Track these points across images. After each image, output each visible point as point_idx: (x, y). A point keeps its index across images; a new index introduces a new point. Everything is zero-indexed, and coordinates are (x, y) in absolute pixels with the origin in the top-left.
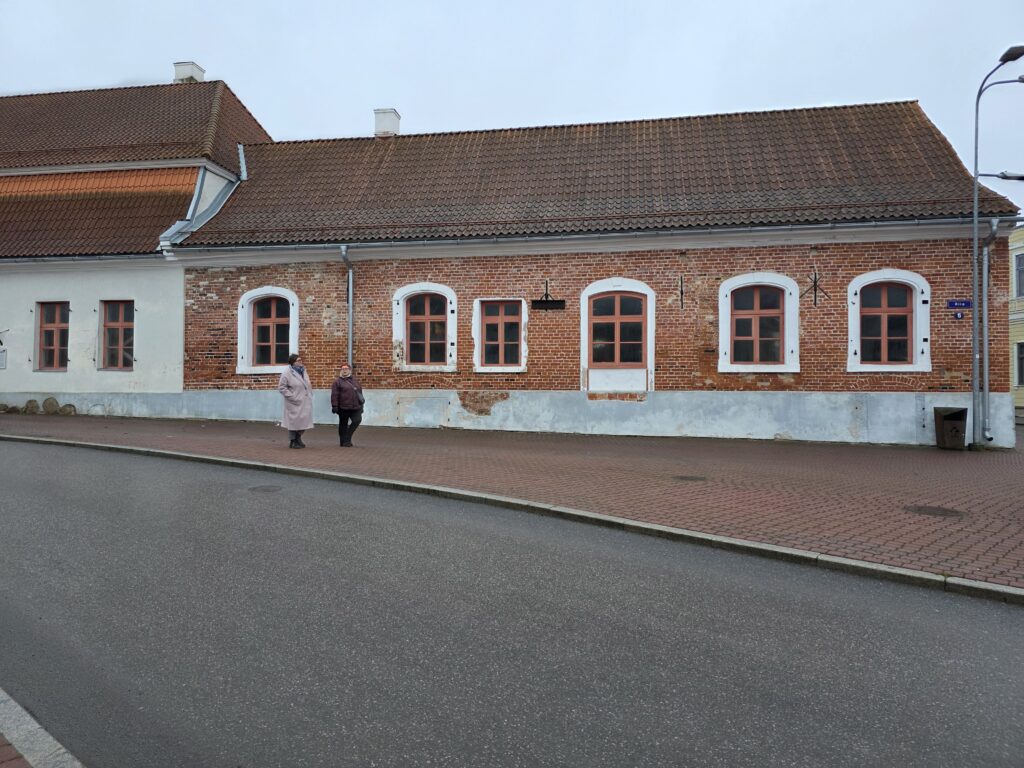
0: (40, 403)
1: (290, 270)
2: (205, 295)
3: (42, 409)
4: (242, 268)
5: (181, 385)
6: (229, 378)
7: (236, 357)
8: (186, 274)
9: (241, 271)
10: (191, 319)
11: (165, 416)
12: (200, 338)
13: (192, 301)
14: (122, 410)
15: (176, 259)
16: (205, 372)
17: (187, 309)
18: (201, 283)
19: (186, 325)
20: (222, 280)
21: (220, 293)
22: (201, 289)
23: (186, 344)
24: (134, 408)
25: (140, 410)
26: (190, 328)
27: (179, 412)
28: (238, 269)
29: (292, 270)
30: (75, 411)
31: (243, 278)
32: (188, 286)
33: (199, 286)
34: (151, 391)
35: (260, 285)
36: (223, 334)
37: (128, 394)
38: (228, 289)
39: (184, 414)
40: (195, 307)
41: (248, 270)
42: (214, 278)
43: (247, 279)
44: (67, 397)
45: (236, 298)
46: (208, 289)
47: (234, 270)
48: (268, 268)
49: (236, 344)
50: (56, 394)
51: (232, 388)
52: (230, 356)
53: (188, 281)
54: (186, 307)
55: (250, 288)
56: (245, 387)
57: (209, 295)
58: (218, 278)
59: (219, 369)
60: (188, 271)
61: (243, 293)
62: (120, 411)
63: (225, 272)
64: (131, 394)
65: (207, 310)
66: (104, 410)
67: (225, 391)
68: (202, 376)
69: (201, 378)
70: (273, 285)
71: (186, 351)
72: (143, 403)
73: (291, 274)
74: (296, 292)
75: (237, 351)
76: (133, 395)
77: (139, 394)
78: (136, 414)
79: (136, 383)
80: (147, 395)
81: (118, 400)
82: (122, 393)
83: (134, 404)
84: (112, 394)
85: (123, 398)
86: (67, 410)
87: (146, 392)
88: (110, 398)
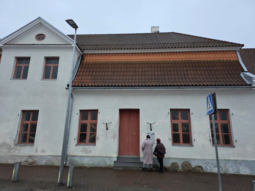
0: (180, 165)
3: (180, 168)
14: (233, 170)
24: (240, 169)
25: (245, 171)
30: (202, 169)
34: (248, 159)
37: (236, 161)
44: (196, 162)
50: (189, 159)
62: (232, 170)
64: (238, 160)
66: (222, 170)
72: (246, 166)
76: (239, 162)
77: (243, 161)
78: (242, 173)
79: (238, 154)
80: (247, 161)
81: (230, 164)
82: (232, 160)
83: (240, 167)
84: (225, 160)
85: (233, 163)
86: (197, 169)
87: (245, 159)
88: (224, 162)
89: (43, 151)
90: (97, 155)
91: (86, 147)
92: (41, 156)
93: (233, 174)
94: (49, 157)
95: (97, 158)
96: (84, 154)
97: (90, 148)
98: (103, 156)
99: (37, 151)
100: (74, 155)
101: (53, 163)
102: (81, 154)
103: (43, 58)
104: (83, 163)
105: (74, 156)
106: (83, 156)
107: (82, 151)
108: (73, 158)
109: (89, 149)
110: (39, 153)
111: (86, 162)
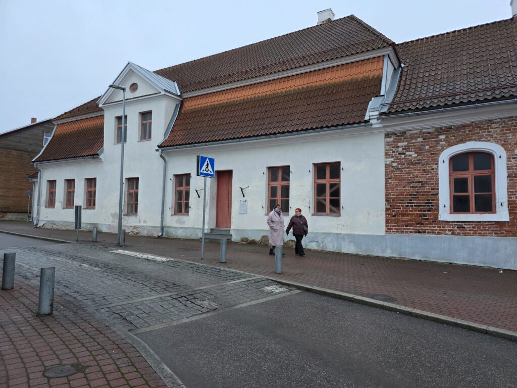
1: (493, 125)
2: (404, 154)
4: (441, 128)
5: (384, 229)
6: (430, 224)
7: (438, 205)
8: (386, 138)
9: (440, 131)
10: (391, 175)
11: (371, 254)
12: (400, 189)
13: (392, 159)
14: (333, 247)
15: (381, 125)
16: (405, 219)
17: (387, 166)
18: (400, 144)
19: (387, 179)
20: (420, 140)
21: (419, 151)
22: (400, 149)
23: (386, 195)
24: (343, 246)
25: (348, 248)
26: (390, 181)
27: (383, 251)
28: (436, 129)
29: (496, 125)
31: (442, 137)
32: (388, 147)
33: (398, 147)
34: (357, 233)
35: (462, 141)
36: (423, 186)
37: (338, 234)
38: (427, 147)
39: (388, 254)
40: (394, 164)
41: (447, 130)
42: (412, 138)
43: (447, 137)
45: (436, 154)
46: (407, 148)
47: (432, 130)
48: (469, 125)
49: (437, 194)
51: (434, 233)
52: (432, 204)
53: (388, 144)
54: (386, 164)
55: (450, 145)
56: (447, 232)
57: (408, 153)
58: (416, 138)
59: (420, 216)
60: (388, 135)
61: (443, 149)
62: (331, 247)
63: (424, 133)
64: (340, 234)
65: (406, 166)
66: (319, 245)
67: (427, 235)
68: (403, 221)
69: (401, 224)
70: (475, 140)
71: (387, 200)
72: (351, 242)
73: (496, 129)
74: (503, 145)
75: (438, 200)
76: (342, 236)
77: (347, 235)
78: (344, 251)
79: (343, 226)
80: (354, 235)
81: (330, 239)
82: (333, 233)
83: (343, 243)
84: (324, 233)
85: (334, 237)
86: (290, 244)
87: (352, 233)
88: (323, 236)
89: (145, 222)
90: (190, 226)
91: (181, 217)
92: (143, 226)
93: (333, 253)
94: (150, 228)
95: (189, 229)
96: (179, 226)
97: (183, 218)
98: (195, 227)
99: (140, 222)
100: (170, 225)
101: (152, 234)
102: (176, 225)
103: (138, 114)
104: (177, 234)
105: (170, 227)
106: (177, 228)
107: (177, 222)
108: (169, 229)
109: (182, 220)
110: (142, 224)
111: (180, 234)
